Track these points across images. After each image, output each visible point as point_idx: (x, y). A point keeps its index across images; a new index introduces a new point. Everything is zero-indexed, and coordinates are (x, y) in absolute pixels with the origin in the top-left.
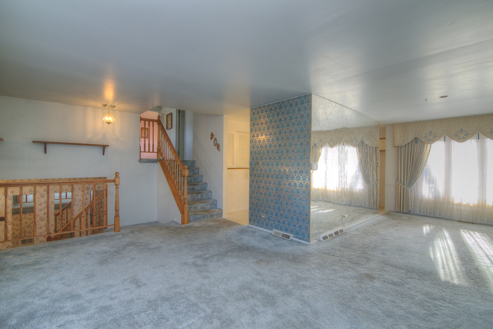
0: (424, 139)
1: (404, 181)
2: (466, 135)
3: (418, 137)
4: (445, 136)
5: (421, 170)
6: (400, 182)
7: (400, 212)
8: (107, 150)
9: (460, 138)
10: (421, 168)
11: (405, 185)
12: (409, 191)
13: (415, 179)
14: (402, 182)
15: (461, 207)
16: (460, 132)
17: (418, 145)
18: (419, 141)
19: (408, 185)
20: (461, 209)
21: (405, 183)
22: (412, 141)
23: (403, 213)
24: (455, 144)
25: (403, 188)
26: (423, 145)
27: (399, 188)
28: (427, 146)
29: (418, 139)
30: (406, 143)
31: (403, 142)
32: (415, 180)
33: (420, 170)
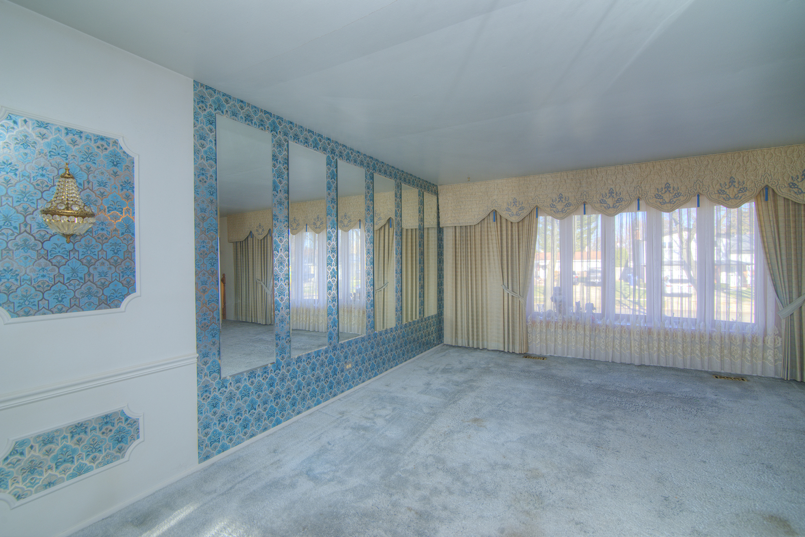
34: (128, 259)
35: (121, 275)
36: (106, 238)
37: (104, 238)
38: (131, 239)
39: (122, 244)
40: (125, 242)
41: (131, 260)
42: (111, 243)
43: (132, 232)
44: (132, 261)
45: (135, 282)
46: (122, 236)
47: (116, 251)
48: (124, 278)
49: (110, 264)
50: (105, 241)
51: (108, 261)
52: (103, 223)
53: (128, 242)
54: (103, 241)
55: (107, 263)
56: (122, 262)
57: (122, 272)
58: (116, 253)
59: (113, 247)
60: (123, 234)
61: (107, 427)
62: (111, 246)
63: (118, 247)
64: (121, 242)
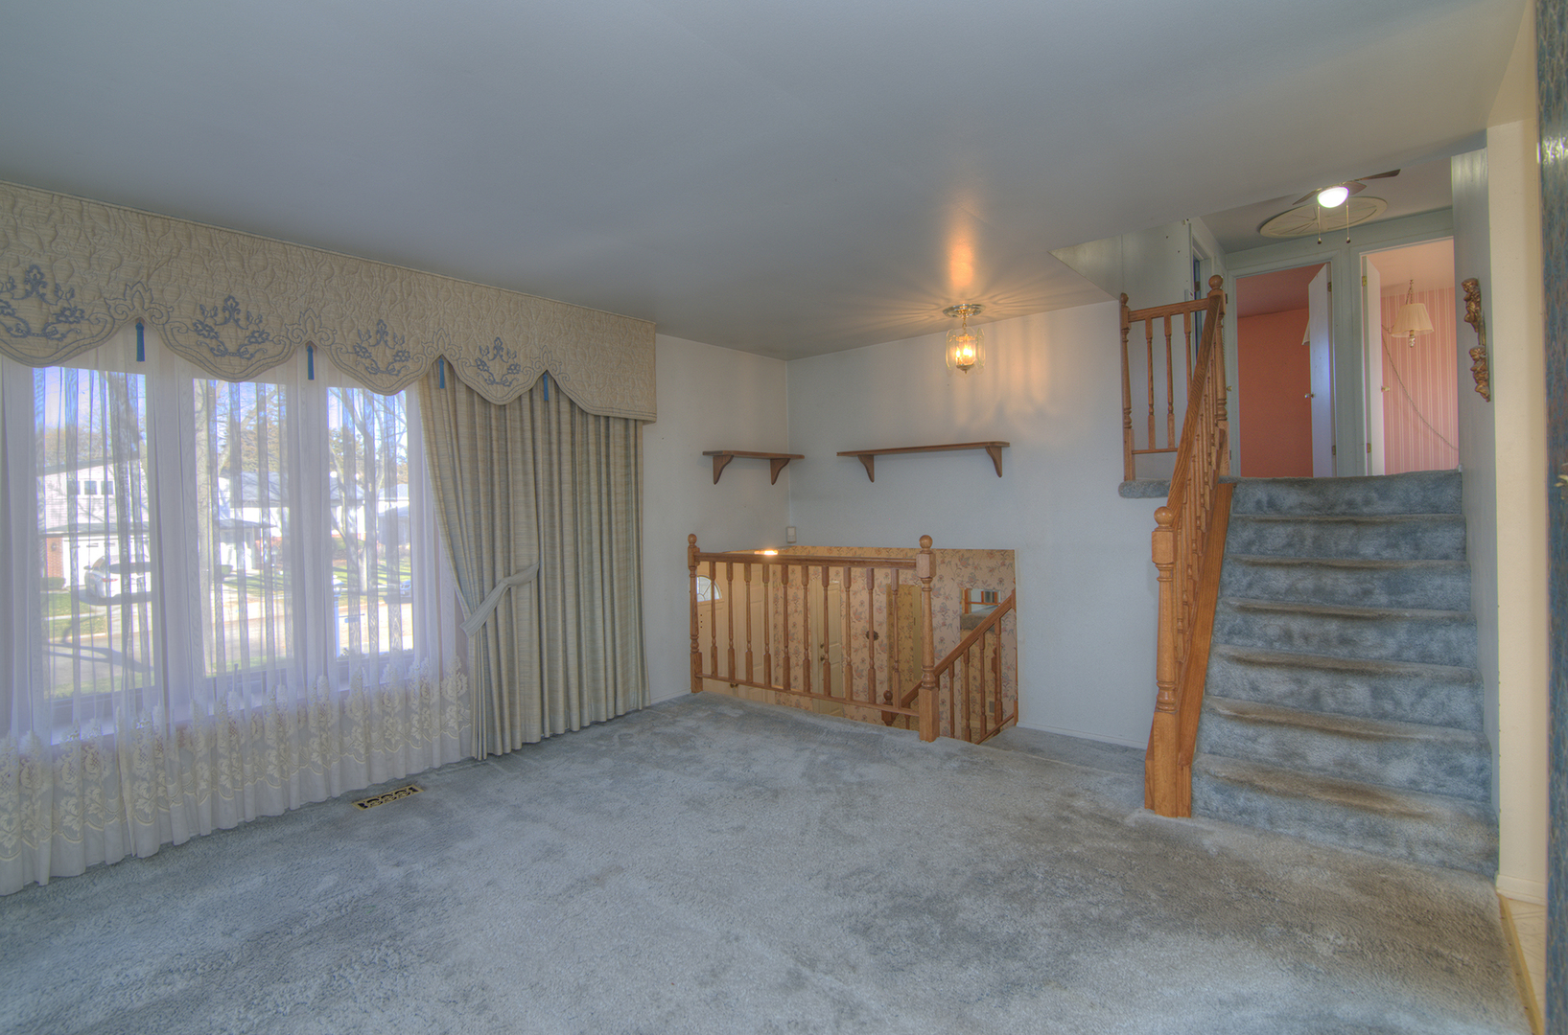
8: (1008, 458)
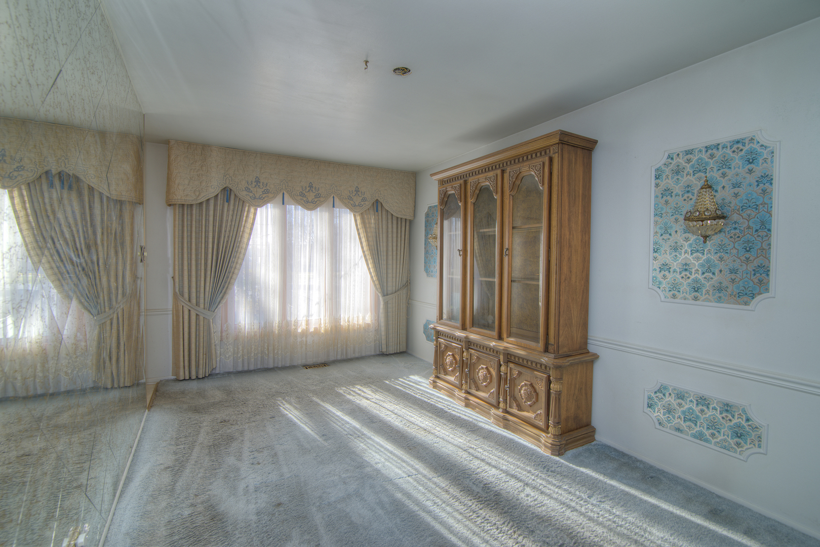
0: (245, 193)
1: (197, 298)
2: (317, 198)
3: (230, 186)
4: (283, 194)
5: (238, 266)
6: (187, 299)
7: (190, 378)
9: (308, 202)
10: (237, 263)
11: (202, 306)
12: (211, 320)
13: (224, 291)
14: (194, 301)
15: (306, 338)
16: (308, 189)
17: (232, 207)
18: (232, 197)
19: (207, 305)
20: (306, 341)
21: (202, 301)
22: (218, 195)
23: (197, 378)
24: (297, 213)
25: (197, 315)
26: (240, 207)
27: (186, 317)
28: (249, 211)
29: (231, 190)
30: (203, 199)
31: (198, 194)
32: (225, 293)
33: (235, 268)
34: (761, 257)
35: (753, 273)
36: (738, 237)
37: (736, 237)
38: (766, 236)
39: (755, 241)
40: (760, 239)
41: (765, 258)
42: (743, 241)
43: (768, 227)
44: (767, 259)
45: (769, 281)
46: (756, 233)
47: (748, 249)
48: (755, 276)
49: (742, 262)
50: (737, 239)
51: (739, 258)
52: (735, 222)
53: (762, 238)
54: (735, 239)
55: (739, 261)
56: (754, 260)
57: (754, 270)
58: (748, 251)
59: (745, 245)
60: (757, 231)
61: (728, 415)
62: (743, 244)
63: (751, 245)
64: (754, 239)
